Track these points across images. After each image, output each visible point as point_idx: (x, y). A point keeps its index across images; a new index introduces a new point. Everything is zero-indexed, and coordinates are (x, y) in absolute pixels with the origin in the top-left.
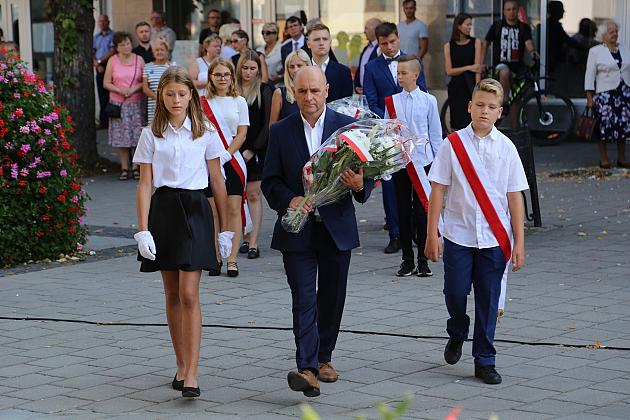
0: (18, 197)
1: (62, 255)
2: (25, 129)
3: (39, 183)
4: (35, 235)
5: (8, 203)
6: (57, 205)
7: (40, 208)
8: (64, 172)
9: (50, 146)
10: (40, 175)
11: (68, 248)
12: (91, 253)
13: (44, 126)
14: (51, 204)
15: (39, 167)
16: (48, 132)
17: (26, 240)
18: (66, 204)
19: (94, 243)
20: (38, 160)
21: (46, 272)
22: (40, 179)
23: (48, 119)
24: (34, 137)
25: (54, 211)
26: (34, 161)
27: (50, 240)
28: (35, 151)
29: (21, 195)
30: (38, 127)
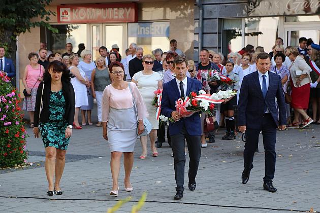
1: (16, 165)
3: (5, 128)
4: (3, 155)
6: (14, 139)
7: (6, 141)
8: (17, 123)
9: (11, 109)
10: (6, 124)
11: (19, 161)
12: (31, 164)
13: (8, 99)
14: (11, 139)
15: (5, 120)
16: (10, 102)
18: (19, 139)
19: (30, 159)
20: (5, 116)
22: (5, 126)
23: (10, 95)
24: (3, 104)
25: (12, 142)
26: (3, 117)
27: (10, 157)
28: (3, 112)
30: (5, 100)
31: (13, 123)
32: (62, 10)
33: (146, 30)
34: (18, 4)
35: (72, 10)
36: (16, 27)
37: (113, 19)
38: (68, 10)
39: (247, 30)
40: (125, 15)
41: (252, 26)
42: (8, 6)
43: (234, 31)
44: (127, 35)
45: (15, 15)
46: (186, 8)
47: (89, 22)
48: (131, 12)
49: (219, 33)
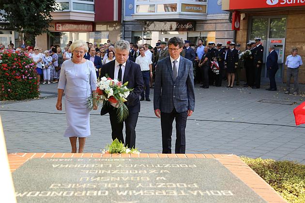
0: (24, 83)
2: (26, 67)
3: (30, 80)
4: (29, 93)
5: (22, 85)
6: (34, 85)
7: (30, 86)
9: (32, 71)
10: (30, 78)
11: (36, 96)
13: (31, 66)
14: (32, 85)
15: (29, 76)
17: (26, 94)
18: (36, 85)
19: (42, 95)
20: (29, 74)
21: (32, 101)
23: (31, 65)
24: (28, 69)
25: (33, 87)
27: (32, 94)
28: (28, 72)
29: (25, 83)
31: (33, 78)
32: (57, 25)
33: (98, 35)
34: (36, 22)
35: (62, 25)
36: (35, 32)
37: (82, 30)
38: (60, 25)
39: (145, 37)
40: (87, 28)
41: (148, 35)
42: (31, 22)
43: (139, 37)
44: (89, 37)
45: (34, 27)
46: (116, 26)
47: (71, 31)
48: (91, 27)
49: (132, 38)
